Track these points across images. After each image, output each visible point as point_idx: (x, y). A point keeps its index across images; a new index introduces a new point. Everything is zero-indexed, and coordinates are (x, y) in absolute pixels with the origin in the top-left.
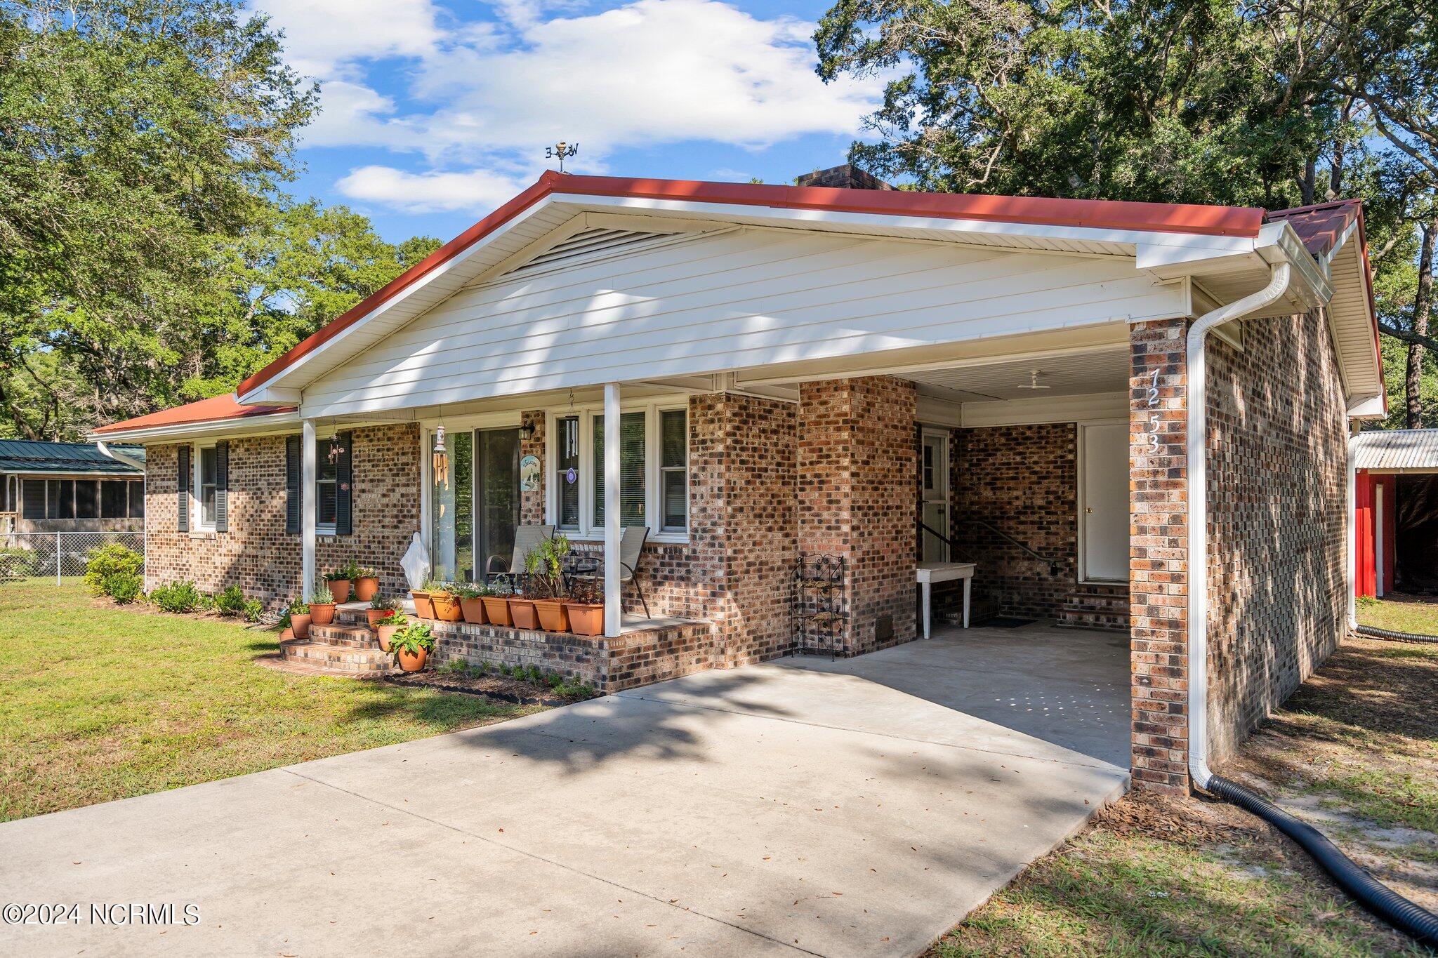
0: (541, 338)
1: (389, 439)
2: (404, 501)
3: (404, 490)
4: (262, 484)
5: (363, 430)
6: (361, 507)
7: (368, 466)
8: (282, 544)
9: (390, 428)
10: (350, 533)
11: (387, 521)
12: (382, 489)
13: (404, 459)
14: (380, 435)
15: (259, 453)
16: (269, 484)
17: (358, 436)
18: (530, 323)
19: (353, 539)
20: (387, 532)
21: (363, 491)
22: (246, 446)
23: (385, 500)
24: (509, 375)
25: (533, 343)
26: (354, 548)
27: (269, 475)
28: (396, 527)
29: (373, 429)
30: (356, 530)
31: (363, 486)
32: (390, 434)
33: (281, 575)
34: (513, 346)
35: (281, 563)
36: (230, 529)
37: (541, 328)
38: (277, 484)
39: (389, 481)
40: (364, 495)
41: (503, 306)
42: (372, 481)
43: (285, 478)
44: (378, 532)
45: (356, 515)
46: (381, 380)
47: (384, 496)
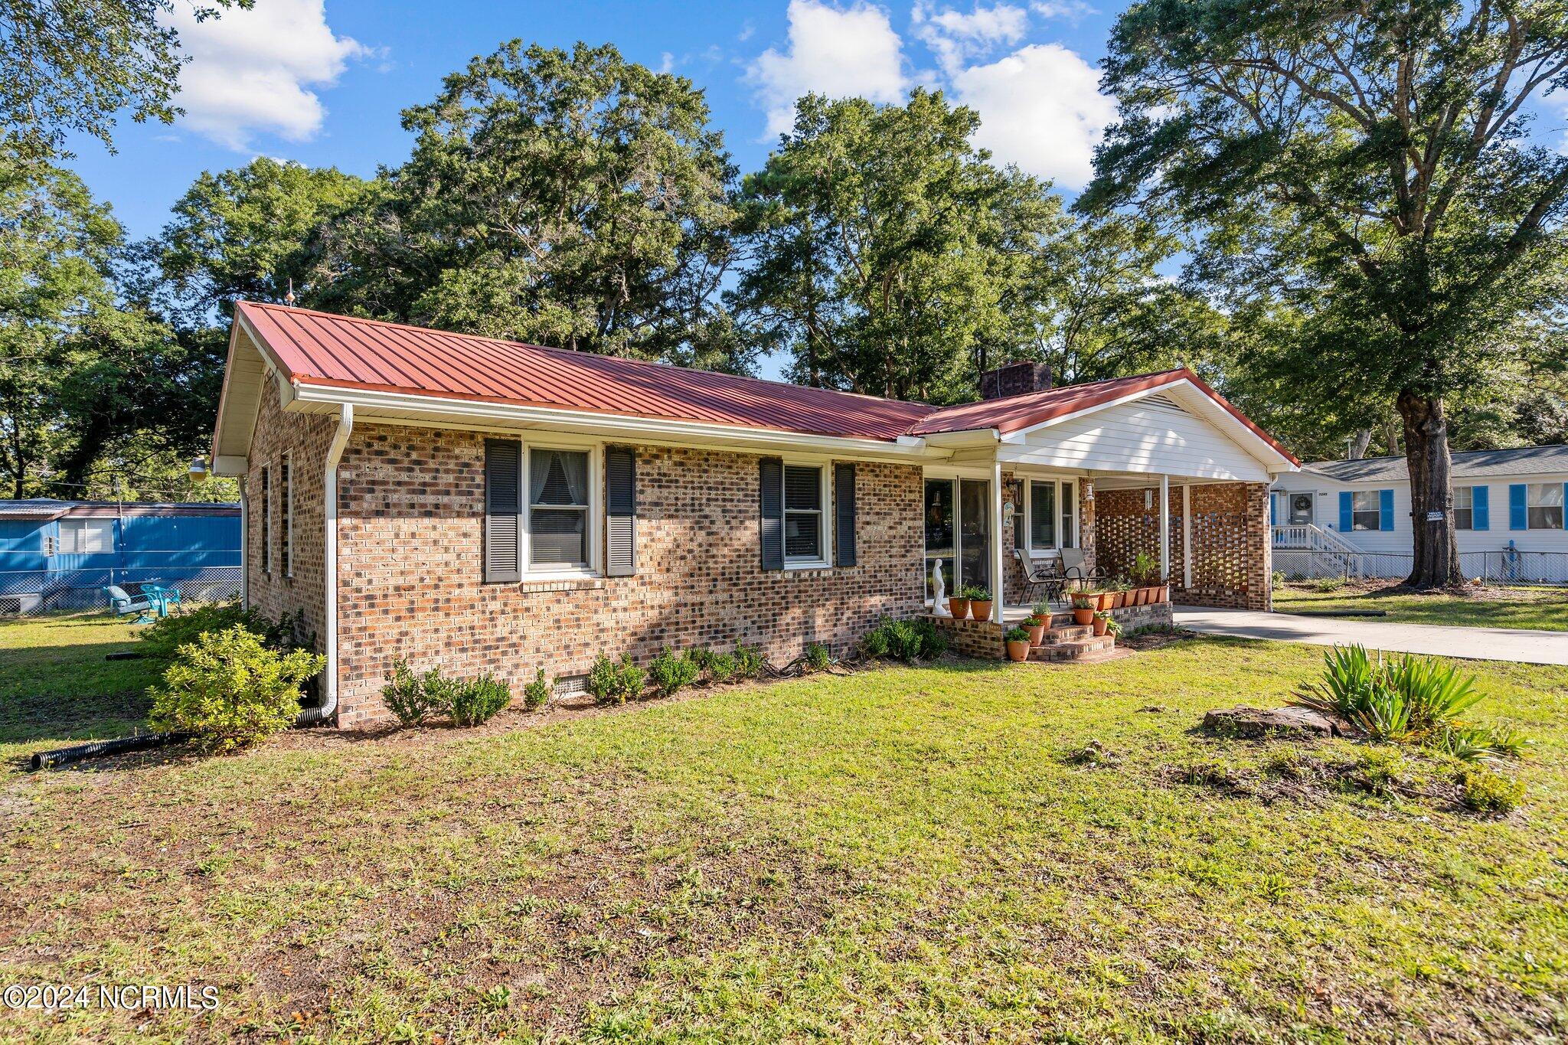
0: (1148, 444)
1: (896, 477)
2: (911, 533)
3: (911, 523)
4: (714, 511)
5: (867, 465)
6: (866, 538)
7: (874, 500)
8: (750, 584)
9: (897, 467)
10: (854, 564)
11: (894, 551)
12: (889, 521)
13: (912, 496)
14: (887, 471)
15: (706, 471)
16: (724, 511)
17: (862, 470)
18: (1143, 434)
19: (856, 569)
20: (894, 561)
21: (868, 523)
22: (676, 458)
23: (893, 532)
24: (1133, 460)
25: (1145, 446)
26: (857, 579)
27: (724, 500)
28: (904, 556)
29: (879, 466)
30: (860, 562)
31: (868, 518)
32: (897, 472)
33: (749, 621)
34: (1135, 445)
35: (750, 606)
36: (640, 571)
37: (1147, 439)
38: (740, 511)
39: (896, 515)
40: (868, 527)
41: (1131, 420)
42: (877, 514)
43: (757, 505)
44: (885, 561)
45: (860, 547)
46: (1066, 445)
47: (891, 528)
